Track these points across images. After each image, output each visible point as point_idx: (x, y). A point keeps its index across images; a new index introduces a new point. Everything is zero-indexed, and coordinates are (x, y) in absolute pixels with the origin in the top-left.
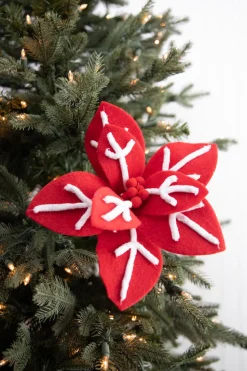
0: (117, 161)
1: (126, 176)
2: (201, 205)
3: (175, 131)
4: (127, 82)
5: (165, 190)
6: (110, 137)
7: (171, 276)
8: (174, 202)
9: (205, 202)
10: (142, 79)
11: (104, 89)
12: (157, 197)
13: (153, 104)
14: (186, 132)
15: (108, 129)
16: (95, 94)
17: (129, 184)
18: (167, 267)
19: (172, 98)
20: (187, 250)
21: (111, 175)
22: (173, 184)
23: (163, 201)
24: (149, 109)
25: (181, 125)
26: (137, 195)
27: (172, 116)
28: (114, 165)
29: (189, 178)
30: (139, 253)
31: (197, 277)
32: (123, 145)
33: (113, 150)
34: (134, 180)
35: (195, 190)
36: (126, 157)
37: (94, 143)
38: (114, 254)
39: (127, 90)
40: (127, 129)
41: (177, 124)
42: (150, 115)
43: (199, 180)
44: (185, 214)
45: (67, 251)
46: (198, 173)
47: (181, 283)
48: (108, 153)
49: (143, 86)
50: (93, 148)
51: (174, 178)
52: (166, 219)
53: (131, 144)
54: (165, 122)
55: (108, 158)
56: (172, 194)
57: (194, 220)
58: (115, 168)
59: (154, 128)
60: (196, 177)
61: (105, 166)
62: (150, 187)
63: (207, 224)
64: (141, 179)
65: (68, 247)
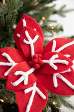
0: (29, 45)
1: (33, 53)
2: (69, 70)
3: (56, 29)
4: (32, 4)
5: (52, 62)
6: (27, 33)
7: (54, 103)
8: (56, 68)
9: (71, 69)
10: (40, 3)
11: (21, 8)
12: (48, 65)
13: (45, 15)
14: (62, 30)
15: (26, 29)
16: (16, 11)
17: (34, 57)
18: (52, 98)
19: (55, 12)
20: (61, 92)
21: (26, 52)
22: (56, 59)
23: (51, 67)
24: (44, 18)
25: (59, 26)
26: (38, 63)
27: (55, 22)
28: (28, 47)
29: (64, 56)
30: (36, 92)
31: (67, 103)
32: (33, 38)
33: (27, 40)
34: (37, 56)
35: (67, 63)
36: (34, 44)
37: (19, 35)
38: (24, 92)
39: (32, 8)
40: (35, 30)
41: (57, 26)
42: (44, 21)
43: (69, 58)
44: (61, 74)
45: (2, 90)
46: (69, 54)
47: (59, 106)
48: (25, 41)
49: (40, 6)
50: (18, 37)
51: (57, 56)
52: (52, 76)
53: (37, 37)
54: (51, 25)
55: (25, 44)
56: (55, 64)
57: (65, 77)
58: (28, 49)
59: (46, 28)
60: (68, 56)
61: (23, 47)
62: (45, 60)
63: (72, 80)
64: (41, 55)
65: (2, 88)
